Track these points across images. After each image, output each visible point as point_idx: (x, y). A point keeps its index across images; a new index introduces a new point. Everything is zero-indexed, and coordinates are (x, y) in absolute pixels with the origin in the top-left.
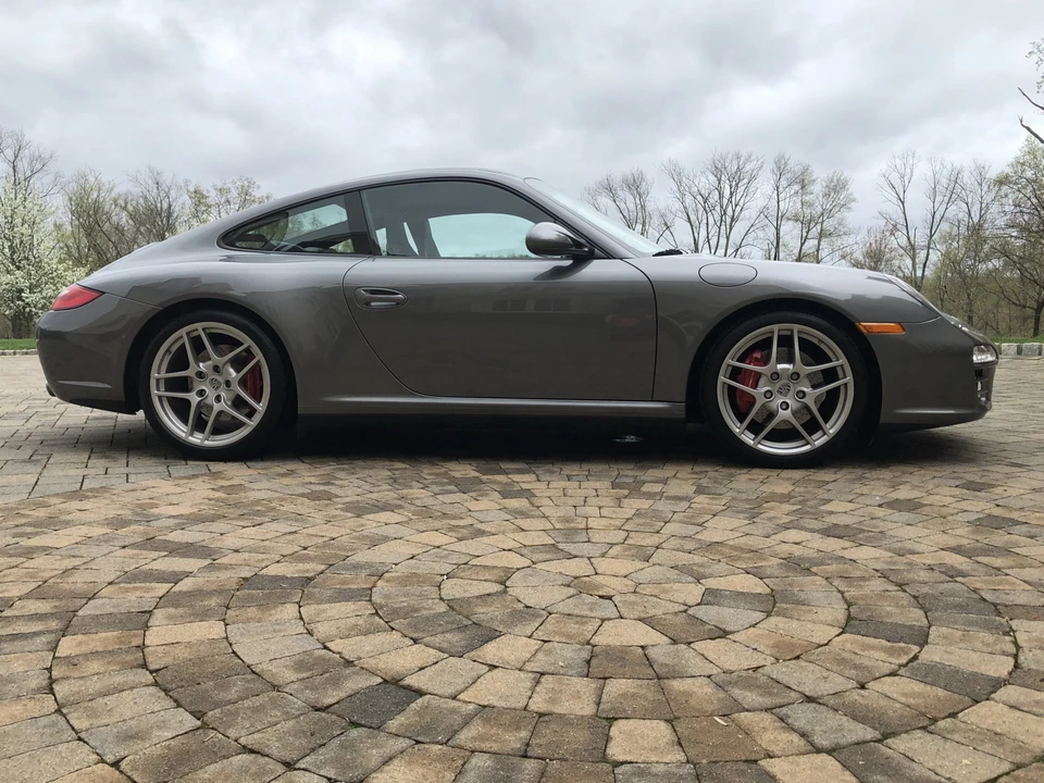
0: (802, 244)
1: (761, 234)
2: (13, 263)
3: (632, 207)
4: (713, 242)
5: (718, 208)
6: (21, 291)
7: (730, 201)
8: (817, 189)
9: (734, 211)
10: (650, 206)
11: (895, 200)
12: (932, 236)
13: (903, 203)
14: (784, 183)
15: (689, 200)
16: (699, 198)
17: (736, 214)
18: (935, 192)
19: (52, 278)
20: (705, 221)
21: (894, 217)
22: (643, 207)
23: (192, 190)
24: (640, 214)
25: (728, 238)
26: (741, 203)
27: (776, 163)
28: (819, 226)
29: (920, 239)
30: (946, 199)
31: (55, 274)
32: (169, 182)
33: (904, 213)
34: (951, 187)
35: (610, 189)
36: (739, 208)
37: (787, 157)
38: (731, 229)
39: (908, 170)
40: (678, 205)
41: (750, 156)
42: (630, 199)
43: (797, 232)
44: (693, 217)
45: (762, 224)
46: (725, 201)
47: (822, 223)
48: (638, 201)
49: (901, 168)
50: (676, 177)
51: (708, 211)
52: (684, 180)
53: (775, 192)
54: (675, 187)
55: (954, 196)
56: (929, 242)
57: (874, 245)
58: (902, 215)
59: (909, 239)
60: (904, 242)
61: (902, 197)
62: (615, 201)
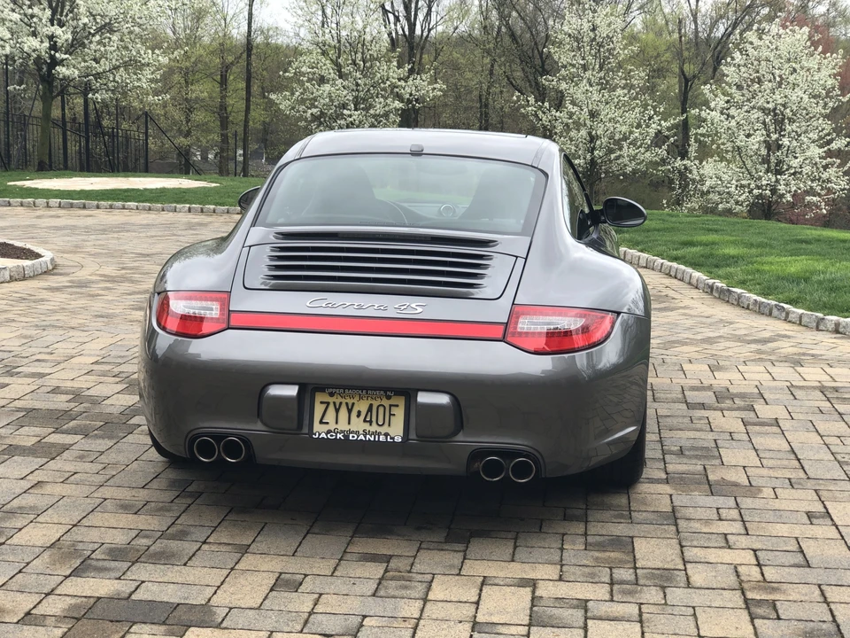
2: (338, 67)
6: (344, 106)
19: (384, 89)
31: (388, 83)
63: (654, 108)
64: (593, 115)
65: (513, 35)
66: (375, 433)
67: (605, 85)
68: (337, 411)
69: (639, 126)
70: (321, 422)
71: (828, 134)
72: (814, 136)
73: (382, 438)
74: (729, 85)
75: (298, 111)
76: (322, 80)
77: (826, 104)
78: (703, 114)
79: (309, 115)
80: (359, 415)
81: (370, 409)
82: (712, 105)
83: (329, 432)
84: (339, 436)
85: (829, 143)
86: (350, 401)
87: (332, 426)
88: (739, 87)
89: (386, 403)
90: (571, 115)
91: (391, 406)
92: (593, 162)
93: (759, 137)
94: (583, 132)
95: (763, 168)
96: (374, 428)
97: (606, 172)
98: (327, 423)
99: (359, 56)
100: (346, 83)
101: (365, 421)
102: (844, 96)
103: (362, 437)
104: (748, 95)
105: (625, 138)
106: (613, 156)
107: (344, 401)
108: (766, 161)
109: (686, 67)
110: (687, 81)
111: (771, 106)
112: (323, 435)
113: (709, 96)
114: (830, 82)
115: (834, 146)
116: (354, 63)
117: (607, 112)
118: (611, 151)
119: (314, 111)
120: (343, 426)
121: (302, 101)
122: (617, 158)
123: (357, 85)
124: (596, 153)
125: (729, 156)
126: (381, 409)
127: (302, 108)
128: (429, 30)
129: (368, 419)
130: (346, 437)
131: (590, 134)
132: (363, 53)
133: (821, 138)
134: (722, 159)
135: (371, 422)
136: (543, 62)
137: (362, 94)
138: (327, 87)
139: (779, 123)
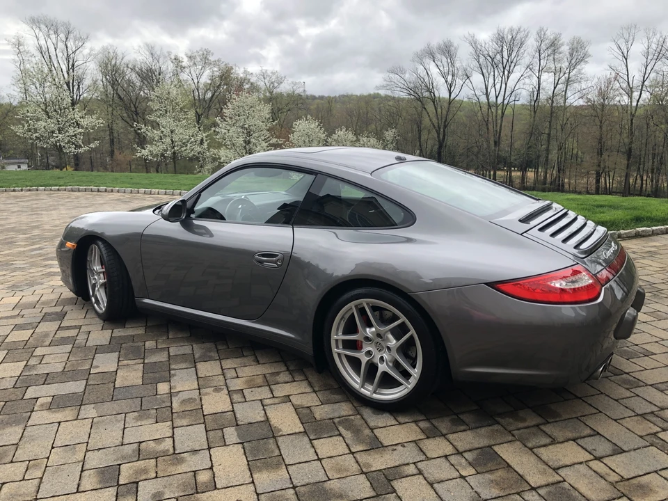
0: (555, 88)
1: (527, 81)
2: (47, 113)
3: (445, 64)
4: (498, 87)
5: (500, 66)
6: (53, 132)
7: (508, 61)
8: (565, 49)
9: (510, 67)
10: (457, 64)
11: (621, 58)
12: (644, 81)
13: (626, 59)
14: (543, 47)
15: (482, 59)
16: (488, 58)
17: (512, 68)
18: (648, 53)
20: (492, 73)
21: (619, 68)
22: (453, 64)
23: (173, 58)
24: (451, 69)
25: (506, 84)
26: (515, 61)
27: (538, 34)
28: (567, 75)
30: (655, 57)
32: (158, 53)
33: (627, 66)
34: (658, 50)
35: (431, 54)
36: (513, 65)
37: (545, 29)
38: (508, 78)
39: (631, 38)
40: (475, 63)
41: (519, 29)
42: (444, 59)
43: (552, 79)
44: (484, 71)
45: (528, 74)
46: (505, 61)
47: (570, 73)
48: (449, 61)
49: (626, 36)
50: (473, 44)
51: (495, 66)
52: (479, 47)
53: (538, 54)
54: (473, 52)
55: (661, 55)
56: (642, 86)
57: (603, 88)
58: (625, 67)
59: (628, 83)
60: (625, 85)
61: (625, 55)
62: (434, 61)
63: (199, 128)
64: (172, 132)
65: (120, 97)
67: (176, 119)
69: (193, 136)
71: (269, 137)
72: (263, 138)
74: (226, 117)
75: (28, 135)
76: (38, 120)
77: (266, 126)
78: (217, 130)
79: (34, 137)
82: (221, 126)
85: (269, 141)
88: (231, 118)
90: (162, 132)
92: (174, 153)
93: (241, 139)
94: (168, 140)
95: (244, 151)
97: (181, 156)
99: (57, 107)
100: (52, 121)
102: (273, 121)
104: (234, 121)
105: (188, 142)
106: (183, 149)
108: (245, 148)
109: (198, 110)
110: (199, 116)
111: (246, 126)
113: (219, 122)
114: (268, 116)
115: (271, 142)
116: (55, 111)
117: (179, 130)
118: (182, 147)
119: (37, 134)
121: (29, 130)
122: (186, 150)
123: (58, 121)
124: (176, 148)
125: (229, 147)
127: (30, 133)
128: (80, 96)
131: (172, 140)
132: (59, 106)
133: (265, 139)
134: (227, 148)
136: (136, 109)
137: (62, 126)
138: (42, 123)
139: (249, 134)
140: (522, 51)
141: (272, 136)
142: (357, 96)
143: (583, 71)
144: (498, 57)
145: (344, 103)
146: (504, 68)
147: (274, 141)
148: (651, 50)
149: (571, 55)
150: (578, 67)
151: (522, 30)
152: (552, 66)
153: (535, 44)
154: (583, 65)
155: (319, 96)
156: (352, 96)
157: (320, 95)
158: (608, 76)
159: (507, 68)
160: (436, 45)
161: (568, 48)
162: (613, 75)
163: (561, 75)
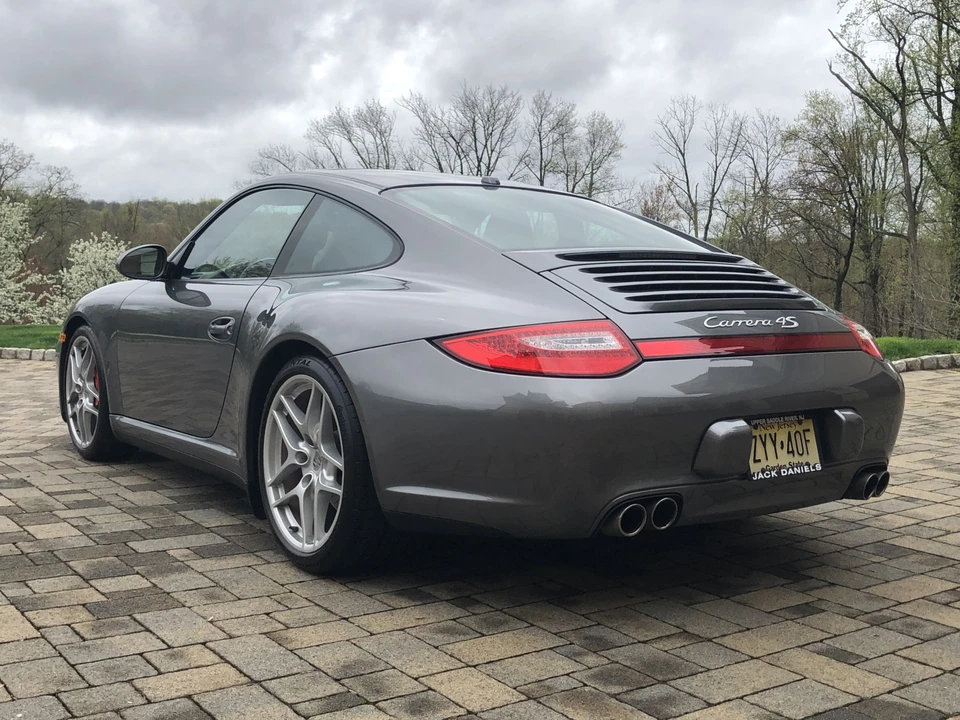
3: (372, 148)
5: (473, 155)
7: (486, 146)
8: (581, 131)
9: (489, 158)
10: (394, 147)
11: (674, 152)
12: (713, 194)
13: (683, 155)
14: (546, 127)
15: (439, 140)
16: (450, 139)
17: (493, 160)
18: (717, 145)
20: (459, 167)
21: (673, 170)
22: (386, 148)
24: (382, 156)
26: (497, 149)
27: (536, 102)
28: (588, 178)
29: (702, 196)
30: (729, 153)
33: (685, 167)
34: (734, 140)
35: (344, 126)
36: (495, 155)
37: (547, 95)
39: (689, 118)
40: (427, 149)
41: (504, 91)
42: (369, 138)
44: (444, 164)
45: (522, 173)
46: (480, 147)
47: (592, 174)
48: (379, 142)
49: (681, 115)
50: (421, 115)
51: (462, 156)
52: (432, 119)
53: (537, 137)
54: (422, 127)
55: (738, 150)
56: (712, 201)
57: (650, 203)
58: (682, 169)
59: (690, 197)
60: (684, 200)
61: (682, 148)
62: (350, 140)
66: (799, 465)
68: (764, 444)
70: (755, 461)
73: (806, 469)
77: (17, 247)
80: (782, 448)
81: (790, 439)
83: (763, 471)
84: (774, 474)
85: (24, 278)
86: (772, 432)
87: (763, 464)
89: (799, 428)
91: (804, 431)
96: (796, 459)
98: (759, 461)
101: (788, 452)
102: (34, 238)
103: (791, 471)
107: (768, 433)
112: (761, 476)
120: (772, 462)
126: (798, 435)
129: (790, 450)
130: (779, 473)
133: (16, 275)
135: (793, 452)
140: (509, 130)
141: (30, 267)
142: (175, 204)
143: (613, 173)
144: (469, 139)
145: (148, 216)
146: (479, 160)
147: (35, 278)
148: (721, 141)
149: (593, 143)
150: (605, 165)
151: (508, 93)
152: (562, 163)
153: (532, 120)
154: (611, 162)
155: (93, 202)
156: (165, 203)
157: (96, 199)
158: (657, 183)
159: (485, 159)
160: (352, 111)
161: (586, 131)
162: (666, 181)
163: (578, 178)
